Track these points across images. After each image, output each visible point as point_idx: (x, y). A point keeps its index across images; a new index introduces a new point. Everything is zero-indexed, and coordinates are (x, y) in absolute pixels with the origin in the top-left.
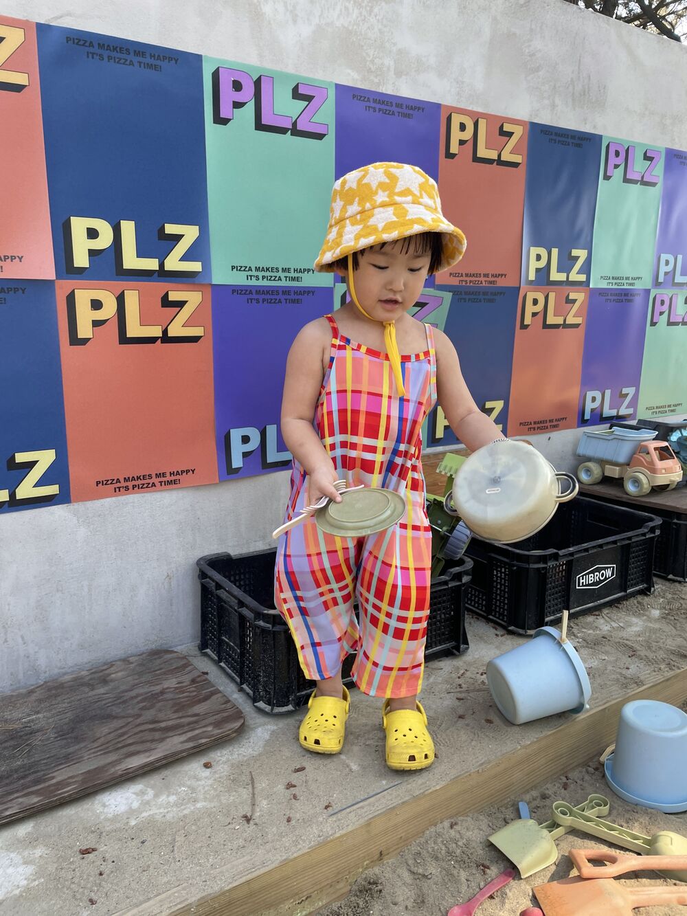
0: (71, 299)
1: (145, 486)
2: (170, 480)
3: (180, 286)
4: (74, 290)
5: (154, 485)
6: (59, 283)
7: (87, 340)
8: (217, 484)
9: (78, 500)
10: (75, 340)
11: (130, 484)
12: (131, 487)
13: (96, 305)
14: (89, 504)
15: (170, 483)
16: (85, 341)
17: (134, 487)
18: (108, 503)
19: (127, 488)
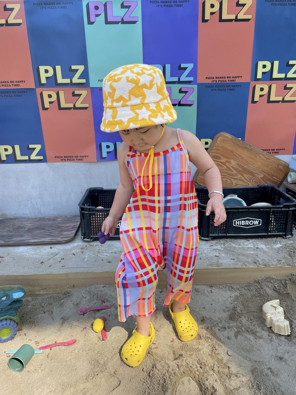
0: (41, 94)
1: (71, 160)
2: (80, 159)
3: (79, 88)
4: (42, 92)
5: (74, 160)
6: (37, 89)
7: (48, 108)
8: (96, 162)
9: (49, 162)
10: (44, 109)
11: (66, 159)
12: (66, 160)
13: (50, 96)
14: (53, 163)
15: (80, 160)
16: (47, 109)
17: (67, 160)
18: (59, 164)
19: (65, 160)
